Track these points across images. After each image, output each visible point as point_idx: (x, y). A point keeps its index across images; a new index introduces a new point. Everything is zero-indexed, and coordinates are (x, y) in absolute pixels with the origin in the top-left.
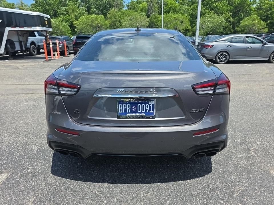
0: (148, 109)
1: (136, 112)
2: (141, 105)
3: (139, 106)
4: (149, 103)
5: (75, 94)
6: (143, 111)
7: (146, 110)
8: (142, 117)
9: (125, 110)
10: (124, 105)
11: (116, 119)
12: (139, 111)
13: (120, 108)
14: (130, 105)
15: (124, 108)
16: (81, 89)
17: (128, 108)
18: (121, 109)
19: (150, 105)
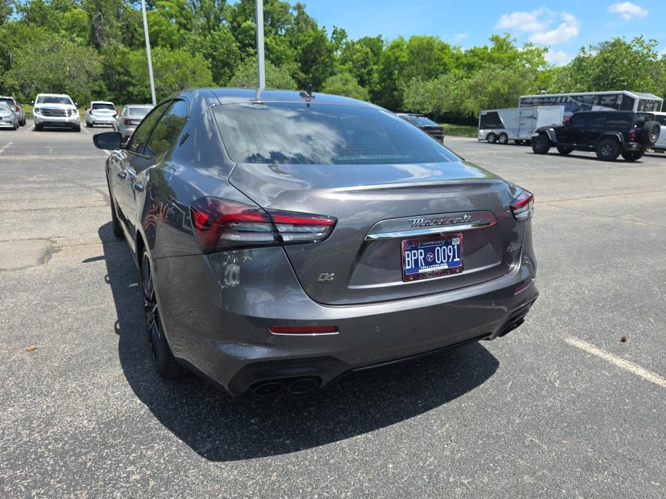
0: (451, 254)
1: (434, 263)
2: (441, 247)
3: (438, 250)
4: (453, 244)
5: (323, 239)
6: (445, 259)
7: (449, 257)
8: (444, 272)
9: (416, 261)
10: (413, 252)
11: (401, 283)
12: (438, 260)
13: (407, 259)
14: (422, 251)
15: (413, 258)
16: (337, 227)
17: (420, 257)
18: (408, 261)
19: (453, 246)
